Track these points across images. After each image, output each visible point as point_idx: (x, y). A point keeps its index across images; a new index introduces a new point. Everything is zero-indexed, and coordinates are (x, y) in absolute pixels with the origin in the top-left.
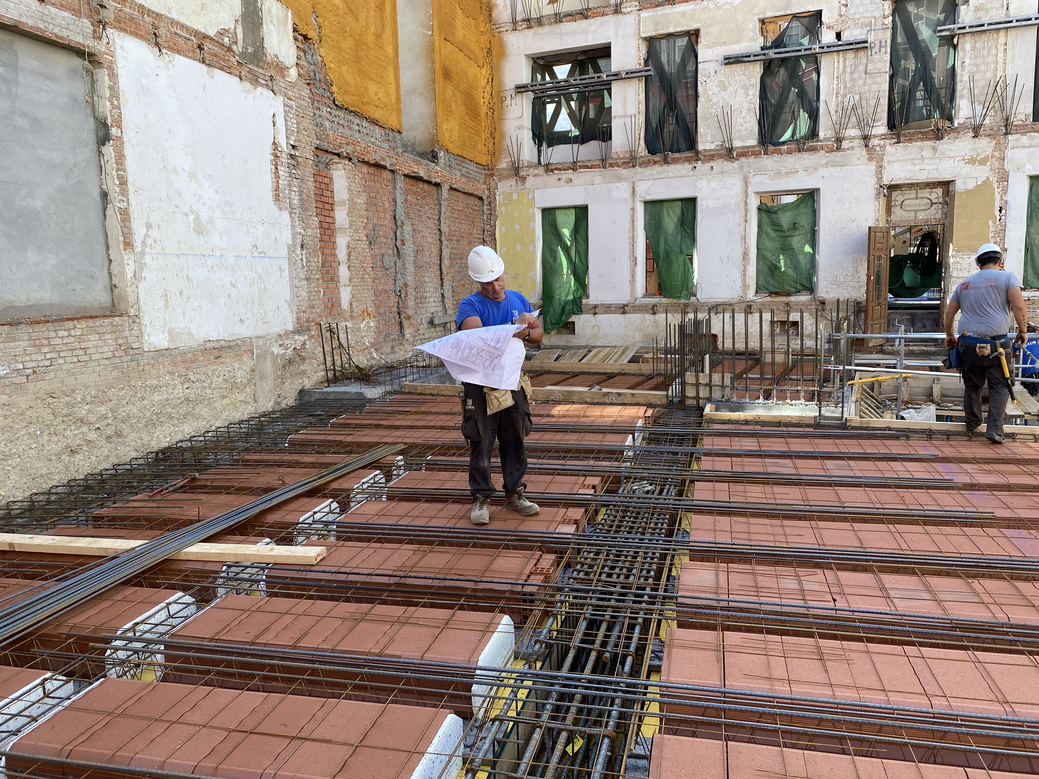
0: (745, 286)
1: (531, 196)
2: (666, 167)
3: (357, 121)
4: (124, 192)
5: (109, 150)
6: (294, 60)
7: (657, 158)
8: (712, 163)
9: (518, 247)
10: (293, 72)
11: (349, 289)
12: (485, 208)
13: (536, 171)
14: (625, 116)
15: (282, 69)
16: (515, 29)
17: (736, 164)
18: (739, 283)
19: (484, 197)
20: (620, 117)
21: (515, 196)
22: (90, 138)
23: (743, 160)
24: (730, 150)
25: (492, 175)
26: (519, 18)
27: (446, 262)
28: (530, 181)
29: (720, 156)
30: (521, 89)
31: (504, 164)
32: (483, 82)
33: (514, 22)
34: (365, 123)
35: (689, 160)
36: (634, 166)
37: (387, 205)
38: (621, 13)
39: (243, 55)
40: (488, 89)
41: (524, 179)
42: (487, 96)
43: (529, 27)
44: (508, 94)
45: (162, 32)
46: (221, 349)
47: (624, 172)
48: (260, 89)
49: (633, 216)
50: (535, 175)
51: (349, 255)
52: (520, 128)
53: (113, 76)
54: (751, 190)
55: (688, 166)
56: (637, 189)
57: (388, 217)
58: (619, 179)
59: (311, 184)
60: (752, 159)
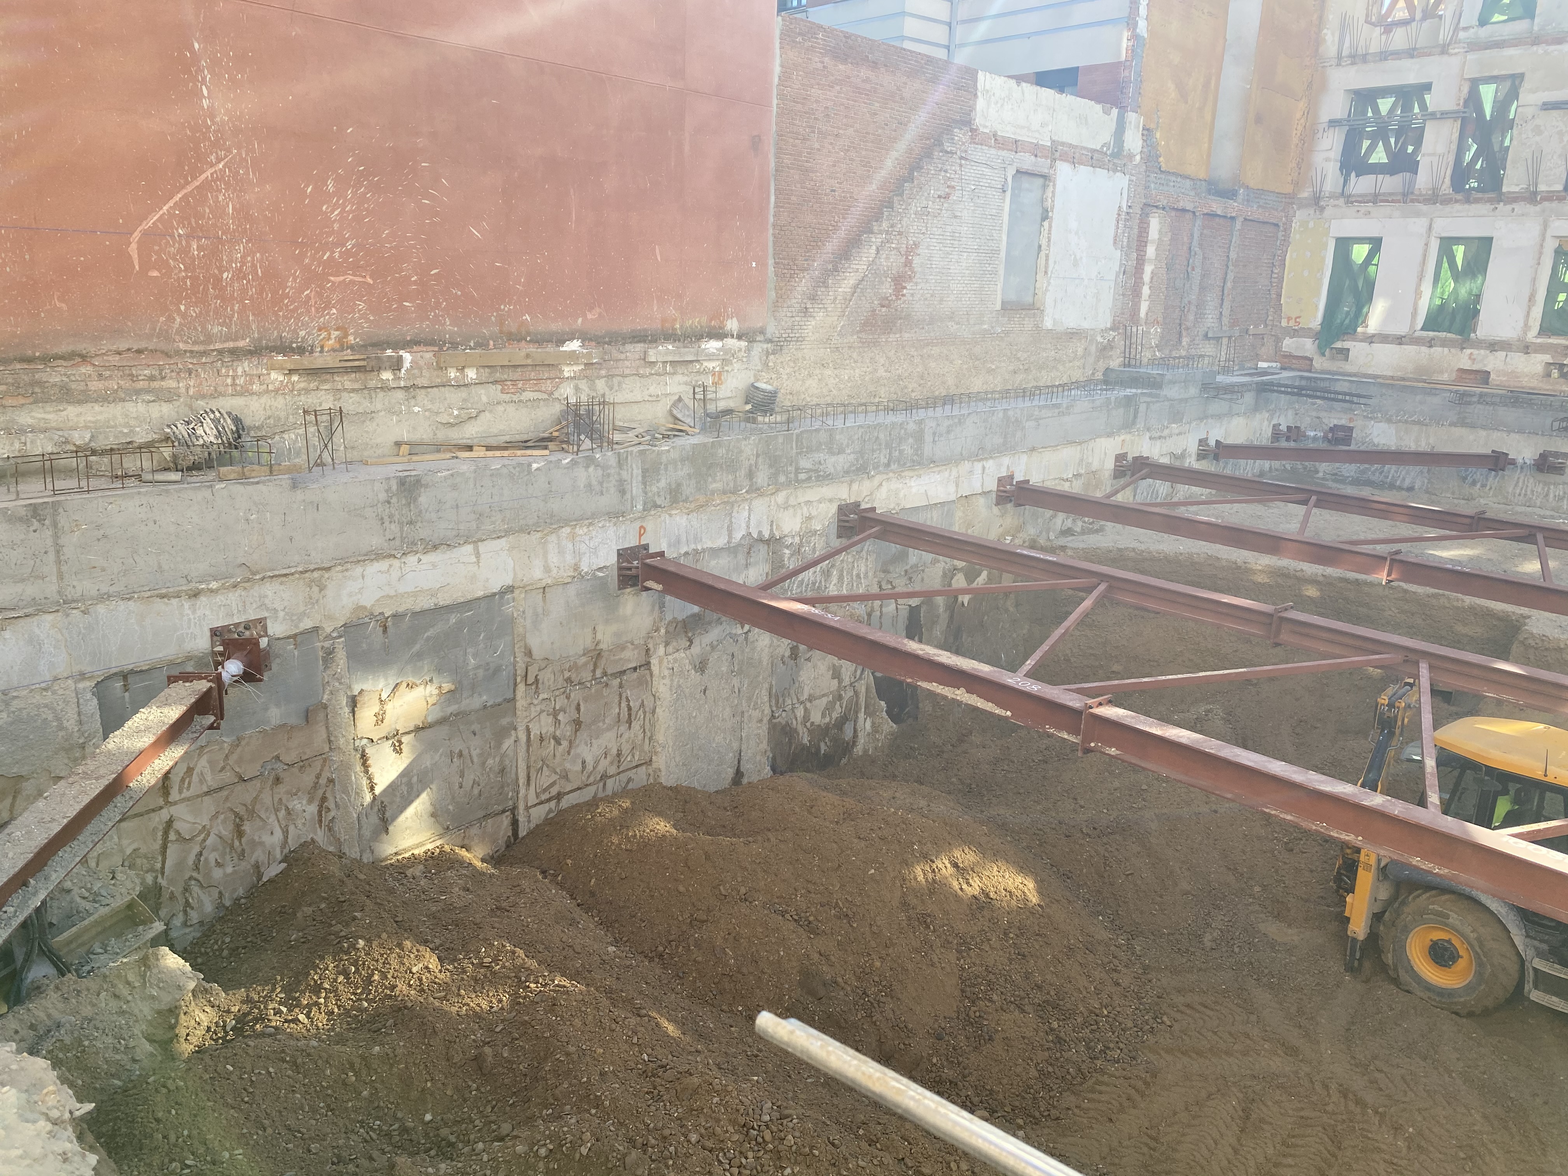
0: (1526, 327)
1: (1326, 226)
2: (1466, 206)
3: (1174, 179)
4: (1049, 246)
5: (1046, 224)
6: (1139, 150)
7: (1459, 197)
8: (1515, 205)
9: (1306, 273)
10: (1138, 158)
11: (1147, 303)
12: (1280, 234)
13: (1336, 202)
14: (1434, 154)
15: (1131, 156)
16: (1339, 65)
17: (1538, 208)
18: (1521, 324)
19: (1281, 224)
20: (1429, 155)
21: (1311, 225)
22: (1039, 218)
23: (1546, 204)
24: (1535, 193)
25: (1293, 203)
26: (1345, 53)
27: (1229, 284)
28: (1328, 212)
29: (1524, 199)
30: (1333, 123)
31: (1305, 194)
32: (1298, 115)
33: (1340, 57)
34: (1179, 179)
35: (1490, 201)
36: (1435, 203)
37: (1185, 239)
38: (1448, 54)
39: (1112, 155)
40: (1302, 121)
41: (1322, 209)
42: (1300, 128)
43: (1353, 64)
44: (1321, 128)
45: (1077, 155)
46: (1073, 333)
47: (1424, 208)
48: (1118, 174)
49: (1426, 251)
50: (1335, 206)
51: (1152, 278)
52: (1327, 160)
53: (1054, 185)
54: (1549, 233)
55: (1489, 207)
56: (1434, 226)
57: (1185, 248)
58: (1418, 214)
59: (1136, 231)
60: (1555, 204)
